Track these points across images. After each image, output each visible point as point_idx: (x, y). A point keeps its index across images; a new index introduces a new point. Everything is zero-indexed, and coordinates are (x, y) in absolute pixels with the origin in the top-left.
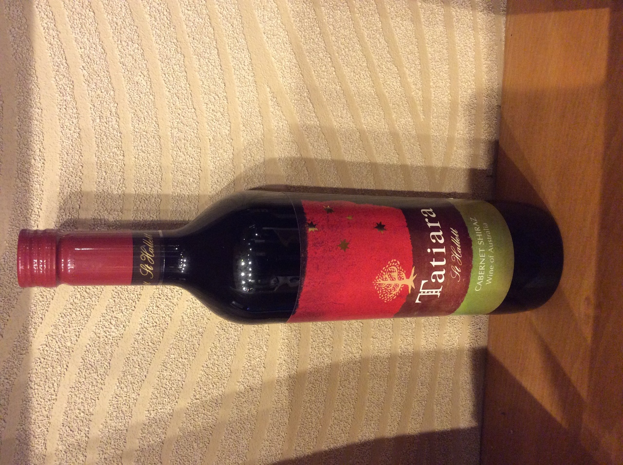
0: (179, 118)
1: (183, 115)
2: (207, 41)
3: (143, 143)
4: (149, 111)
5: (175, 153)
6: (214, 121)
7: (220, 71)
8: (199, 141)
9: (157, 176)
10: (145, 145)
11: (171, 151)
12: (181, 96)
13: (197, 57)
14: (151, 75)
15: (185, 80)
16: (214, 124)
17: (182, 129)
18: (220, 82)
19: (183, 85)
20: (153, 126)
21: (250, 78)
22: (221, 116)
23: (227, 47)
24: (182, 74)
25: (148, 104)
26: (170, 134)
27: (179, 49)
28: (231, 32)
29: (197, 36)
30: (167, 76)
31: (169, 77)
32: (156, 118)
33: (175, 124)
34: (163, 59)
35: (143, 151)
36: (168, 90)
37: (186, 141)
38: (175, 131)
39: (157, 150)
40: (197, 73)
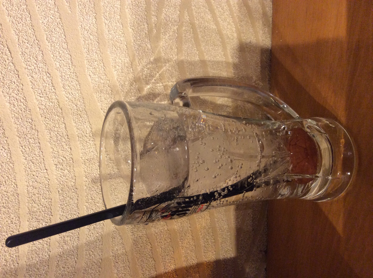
0: (34, 178)
1: (37, 175)
2: (56, 119)
3: (4, 201)
4: (9, 176)
5: (31, 205)
6: (63, 177)
7: (67, 139)
8: (50, 193)
9: (16, 224)
10: (6, 202)
11: (27, 204)
12: (35, 162)
13: (48, 131)
14: (10, 148)
15: (39, 149)
16: (62, 179)
17: (36, 186)
18: (67, 148)
19: (37, 153)
20: (13, 187)
21: (91, 142)
22: (68, 173)
23: (73, 122)
24: (36, 145)
25: (8, 171)
26: (27, 191)
27: (34, 127)
28: (75, 111)
29: (48, 115)
30: (24, 147)
31: (25, 148)
32: (14, 181)
33: (31, 183)
34: (21, 135)
35: (4, 207)
36: (25, 158)
37: (39, 195)
38: (30, 189)
39: (15, 205)
40: (48, 143)
